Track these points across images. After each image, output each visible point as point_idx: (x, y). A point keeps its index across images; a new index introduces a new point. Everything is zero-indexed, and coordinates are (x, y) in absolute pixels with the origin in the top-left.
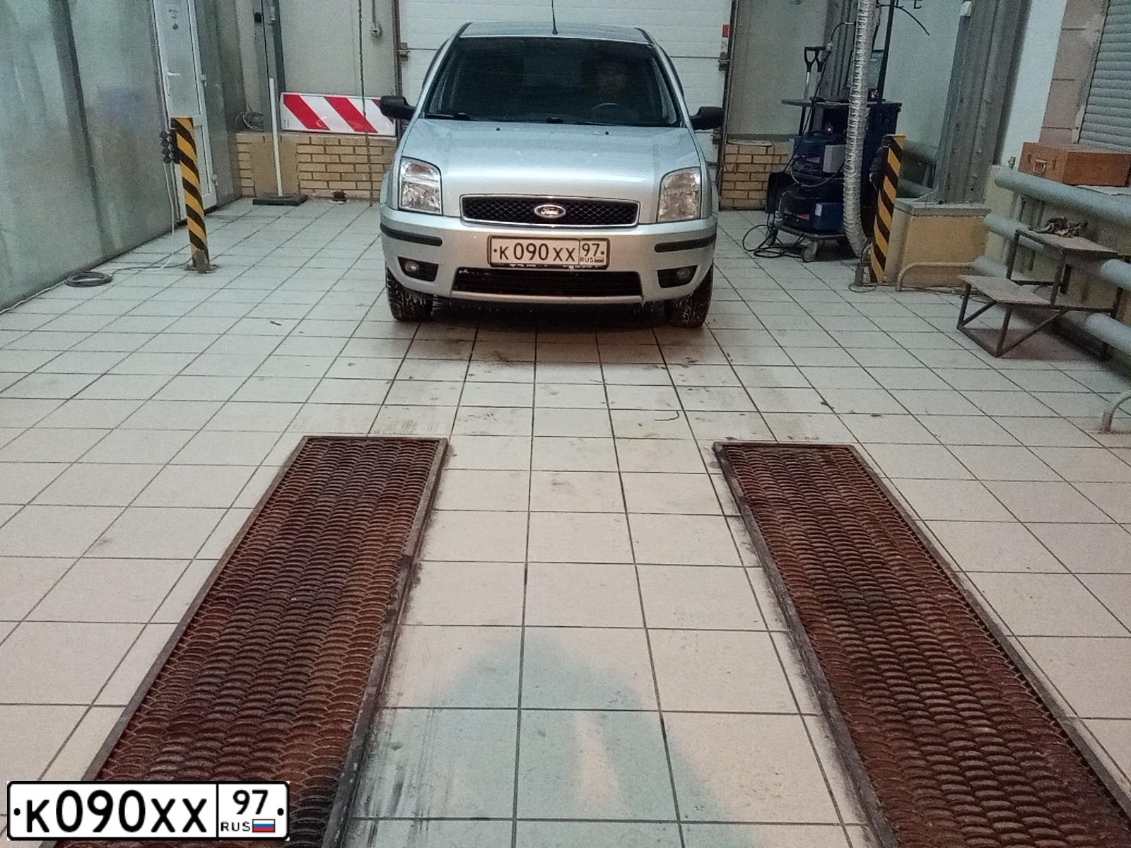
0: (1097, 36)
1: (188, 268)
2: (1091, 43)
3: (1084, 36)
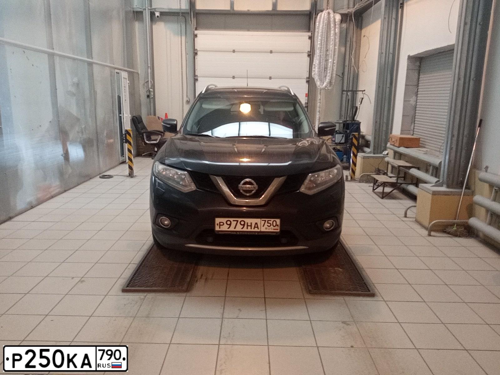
0: (414, 103)
1: (127, 176)
2: (413, 105)
3: (411, 102)
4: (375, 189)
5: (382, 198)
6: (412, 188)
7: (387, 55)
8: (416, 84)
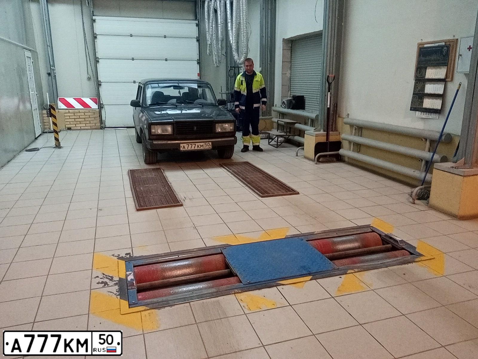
0: (290, 75)
1: (54, 148)
2: (289, 77)
3: (287, 75)
4: (271, 142)
5: (277, 147)
6: (297, 138)
7: (267, 38)
8: (290, 60)
